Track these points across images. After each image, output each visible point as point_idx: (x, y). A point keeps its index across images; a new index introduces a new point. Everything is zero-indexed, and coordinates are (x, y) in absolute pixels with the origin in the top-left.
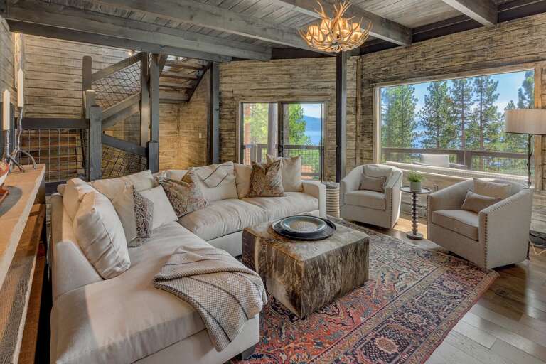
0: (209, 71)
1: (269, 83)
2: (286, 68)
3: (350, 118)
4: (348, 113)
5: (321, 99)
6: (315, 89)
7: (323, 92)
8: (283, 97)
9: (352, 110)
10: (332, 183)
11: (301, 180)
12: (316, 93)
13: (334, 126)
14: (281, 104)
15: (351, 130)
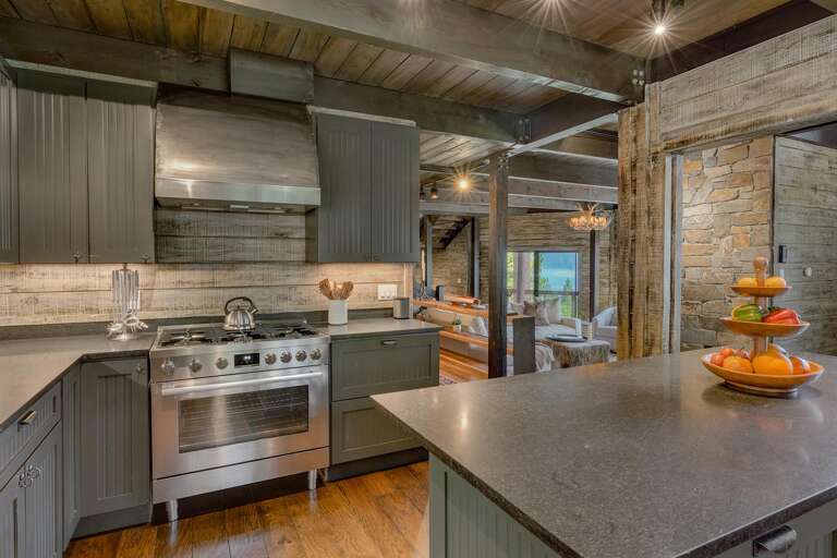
0: (469, 224)
1: (526, 235)
2: (541, 221)
3: (602, 266)
4: (602, 261)
5: (576, 248)
6: (570, 239)
7: (578, 242)
8: (539, 247)
9: (606, 258)
10: (586, 323)
11: (560, 316)
12: (570, 243)
13: (588, 273)
14: (537, 253)
15: (604, 277)
